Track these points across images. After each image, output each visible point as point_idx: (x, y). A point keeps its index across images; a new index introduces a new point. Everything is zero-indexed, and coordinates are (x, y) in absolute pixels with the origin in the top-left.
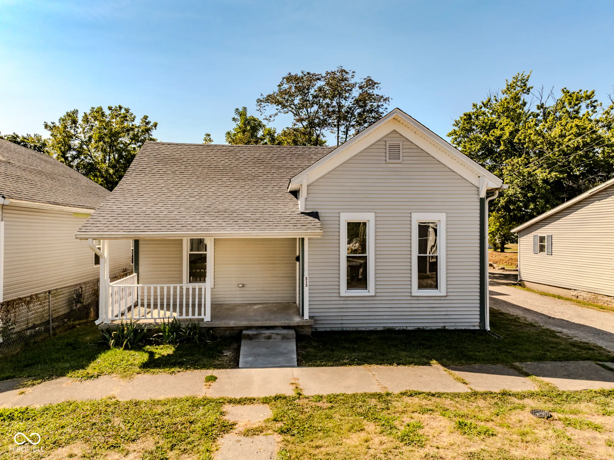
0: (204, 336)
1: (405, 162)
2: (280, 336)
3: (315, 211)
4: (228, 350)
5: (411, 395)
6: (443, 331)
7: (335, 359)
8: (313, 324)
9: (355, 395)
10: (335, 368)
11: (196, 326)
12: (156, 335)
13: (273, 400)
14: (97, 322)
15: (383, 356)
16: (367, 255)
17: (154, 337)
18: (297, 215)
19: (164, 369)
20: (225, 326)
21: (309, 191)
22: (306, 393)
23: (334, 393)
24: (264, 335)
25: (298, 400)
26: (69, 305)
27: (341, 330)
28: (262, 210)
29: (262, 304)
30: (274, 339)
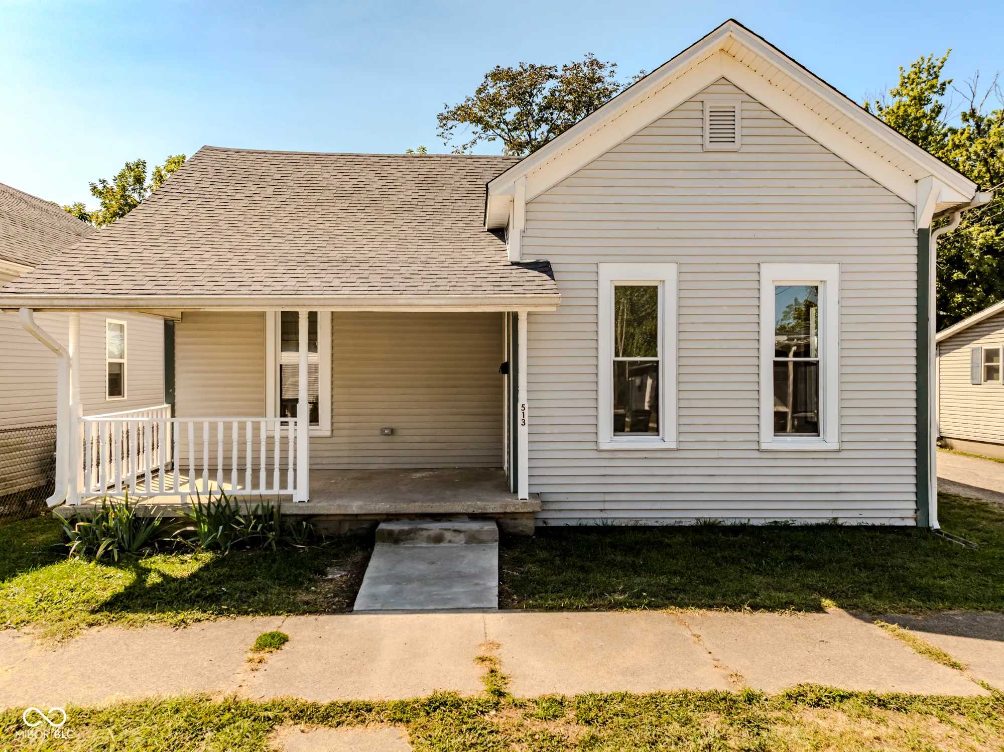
0: (290, 534)
1: (745, 149)
2: (462, 535)
3: (543, 259)
4: (340, 565)
5: (817, 704)
6: (833, 528)
7: (591, 592)
8: (538, 509)
9: (655, 700)
10: (592, 615)
11: (272, 512)
12: (178, 531)
13: (422, 714)
14: (51, 502)
15: (711, 584)
16: (659, 358)
17: (175, 537)
18: (503, 268)
19: (164, 612)
20: (338, 512)
21: (532, 215)
22: (517, 691)
23: (598, 692)
24: (425, 533)
25: (493, 712)
26: (43, 471)
27: (601, 524)
28: (425, 260)
29: (431, 469)
30: (450, 542)
